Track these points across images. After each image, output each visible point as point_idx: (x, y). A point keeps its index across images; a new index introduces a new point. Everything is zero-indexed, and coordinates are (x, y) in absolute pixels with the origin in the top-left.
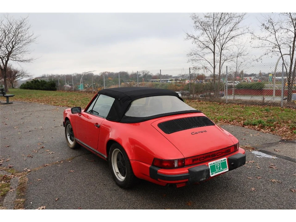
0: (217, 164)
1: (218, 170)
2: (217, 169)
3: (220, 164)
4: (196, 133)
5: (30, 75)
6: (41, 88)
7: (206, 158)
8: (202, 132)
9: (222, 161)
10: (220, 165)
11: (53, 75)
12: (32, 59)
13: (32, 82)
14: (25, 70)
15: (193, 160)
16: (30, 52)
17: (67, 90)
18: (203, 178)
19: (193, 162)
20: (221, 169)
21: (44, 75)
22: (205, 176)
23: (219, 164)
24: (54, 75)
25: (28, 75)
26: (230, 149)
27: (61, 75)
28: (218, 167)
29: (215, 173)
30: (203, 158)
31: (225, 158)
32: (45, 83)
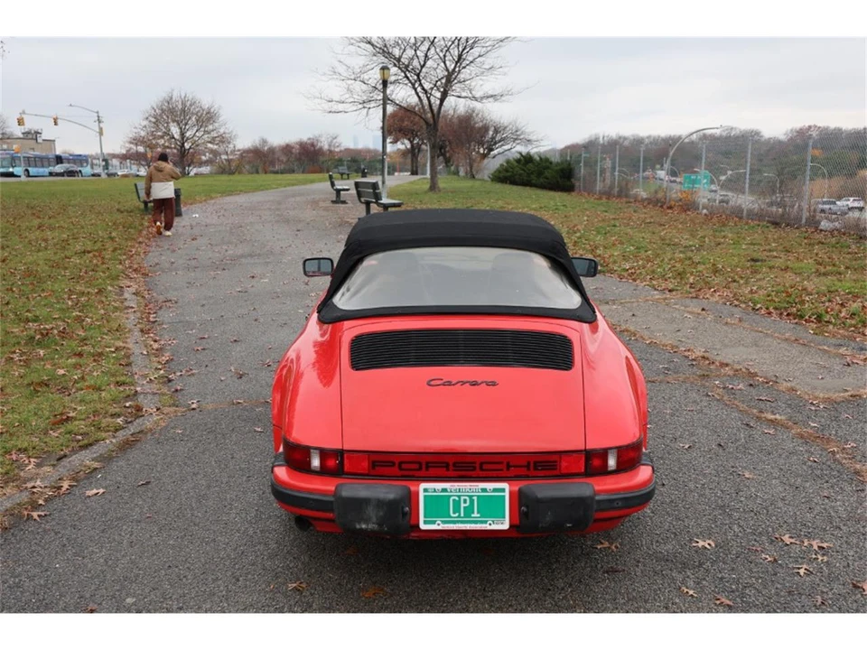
0: (459, 497)
1: (459, 516)
2: (457, 509)
3: (475, 498)
4: (449, 384)
5: (533, 137)
6: (534, 181)
7: (427, 468)
8: (474, 384)
9: (484, 490)
10: (472, 501)
11: (620, 138)
12: (509, 93)
13: (518, 161)
14: (521, 123)
15: (374, 464)
16: (505, 70)
17: (600, 191)
18: (367, 521)
19: (373, 468)
20: (476, 515)
21: (593, 138)
22: (374, 519)
23: (471, 497)
24: (625, 139)
25: (530, 138)
26: (556, 462)
27: (649, 137)
28: (463, 505)
29: (444, 522)
30: (417, 466)
31: (505, 485)
32: (548, 168)
